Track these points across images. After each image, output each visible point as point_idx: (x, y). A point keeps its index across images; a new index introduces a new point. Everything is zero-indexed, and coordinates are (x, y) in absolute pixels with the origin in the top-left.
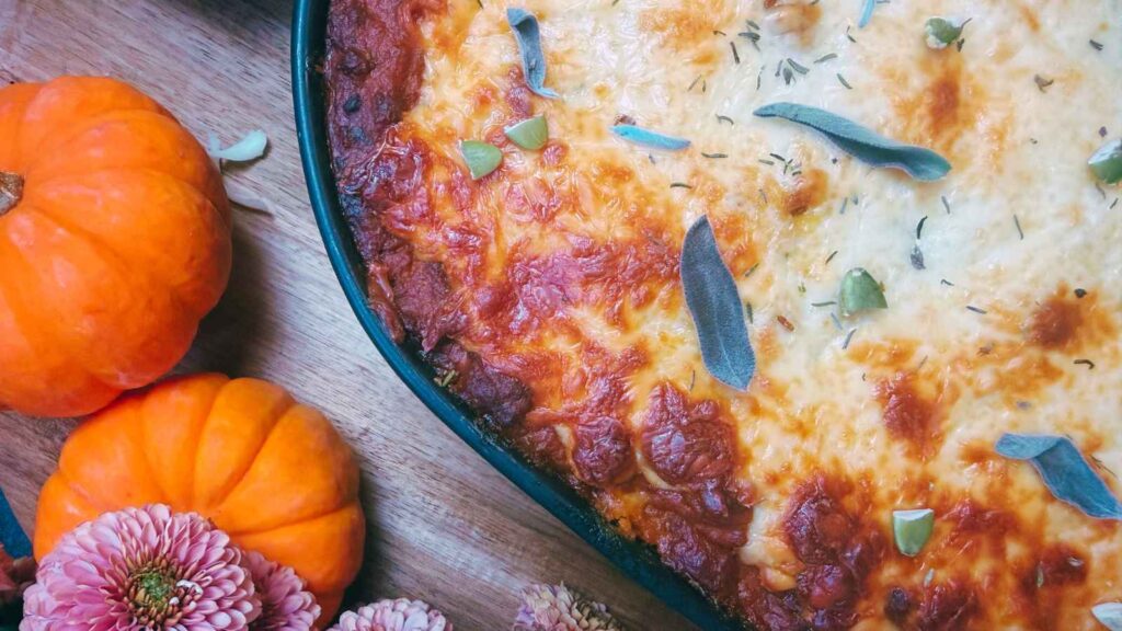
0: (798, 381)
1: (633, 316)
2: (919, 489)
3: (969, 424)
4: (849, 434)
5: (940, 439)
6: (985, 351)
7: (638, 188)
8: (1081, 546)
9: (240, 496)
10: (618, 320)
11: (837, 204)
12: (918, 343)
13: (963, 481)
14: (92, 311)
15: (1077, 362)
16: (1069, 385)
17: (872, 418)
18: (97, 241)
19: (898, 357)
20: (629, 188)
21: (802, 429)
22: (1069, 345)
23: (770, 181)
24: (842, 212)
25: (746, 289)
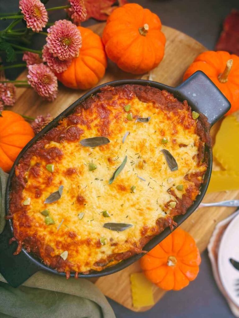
0: (80, 154)
1: (96, 128)
2: (57, 171)
3: (67, 183)
4: (69, 162)
5: (65, 177)
6: (78, 186)
7: (118, 134)
8: (41, 198)
9: (82, 63)
10: (96, 125)
11: (108, 167)
12: (82, 176)
13: (57, 179)
14: (117, 43)
15: (73, 203)
16: (70, 200)
17: (71, 166)
18: (130, 45)
19: (80, 173)
20: (118, 132)
21: (72, 153)
22: (77, 202)
23: (115, 156)
24: (107, 167)
25: (97, 149)
